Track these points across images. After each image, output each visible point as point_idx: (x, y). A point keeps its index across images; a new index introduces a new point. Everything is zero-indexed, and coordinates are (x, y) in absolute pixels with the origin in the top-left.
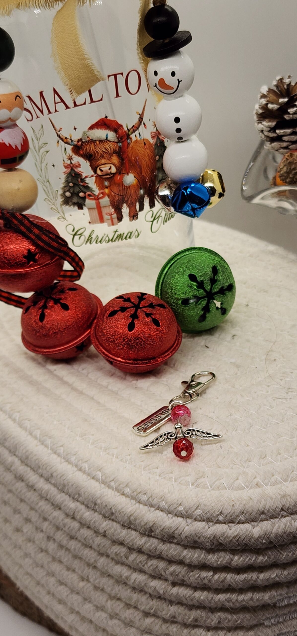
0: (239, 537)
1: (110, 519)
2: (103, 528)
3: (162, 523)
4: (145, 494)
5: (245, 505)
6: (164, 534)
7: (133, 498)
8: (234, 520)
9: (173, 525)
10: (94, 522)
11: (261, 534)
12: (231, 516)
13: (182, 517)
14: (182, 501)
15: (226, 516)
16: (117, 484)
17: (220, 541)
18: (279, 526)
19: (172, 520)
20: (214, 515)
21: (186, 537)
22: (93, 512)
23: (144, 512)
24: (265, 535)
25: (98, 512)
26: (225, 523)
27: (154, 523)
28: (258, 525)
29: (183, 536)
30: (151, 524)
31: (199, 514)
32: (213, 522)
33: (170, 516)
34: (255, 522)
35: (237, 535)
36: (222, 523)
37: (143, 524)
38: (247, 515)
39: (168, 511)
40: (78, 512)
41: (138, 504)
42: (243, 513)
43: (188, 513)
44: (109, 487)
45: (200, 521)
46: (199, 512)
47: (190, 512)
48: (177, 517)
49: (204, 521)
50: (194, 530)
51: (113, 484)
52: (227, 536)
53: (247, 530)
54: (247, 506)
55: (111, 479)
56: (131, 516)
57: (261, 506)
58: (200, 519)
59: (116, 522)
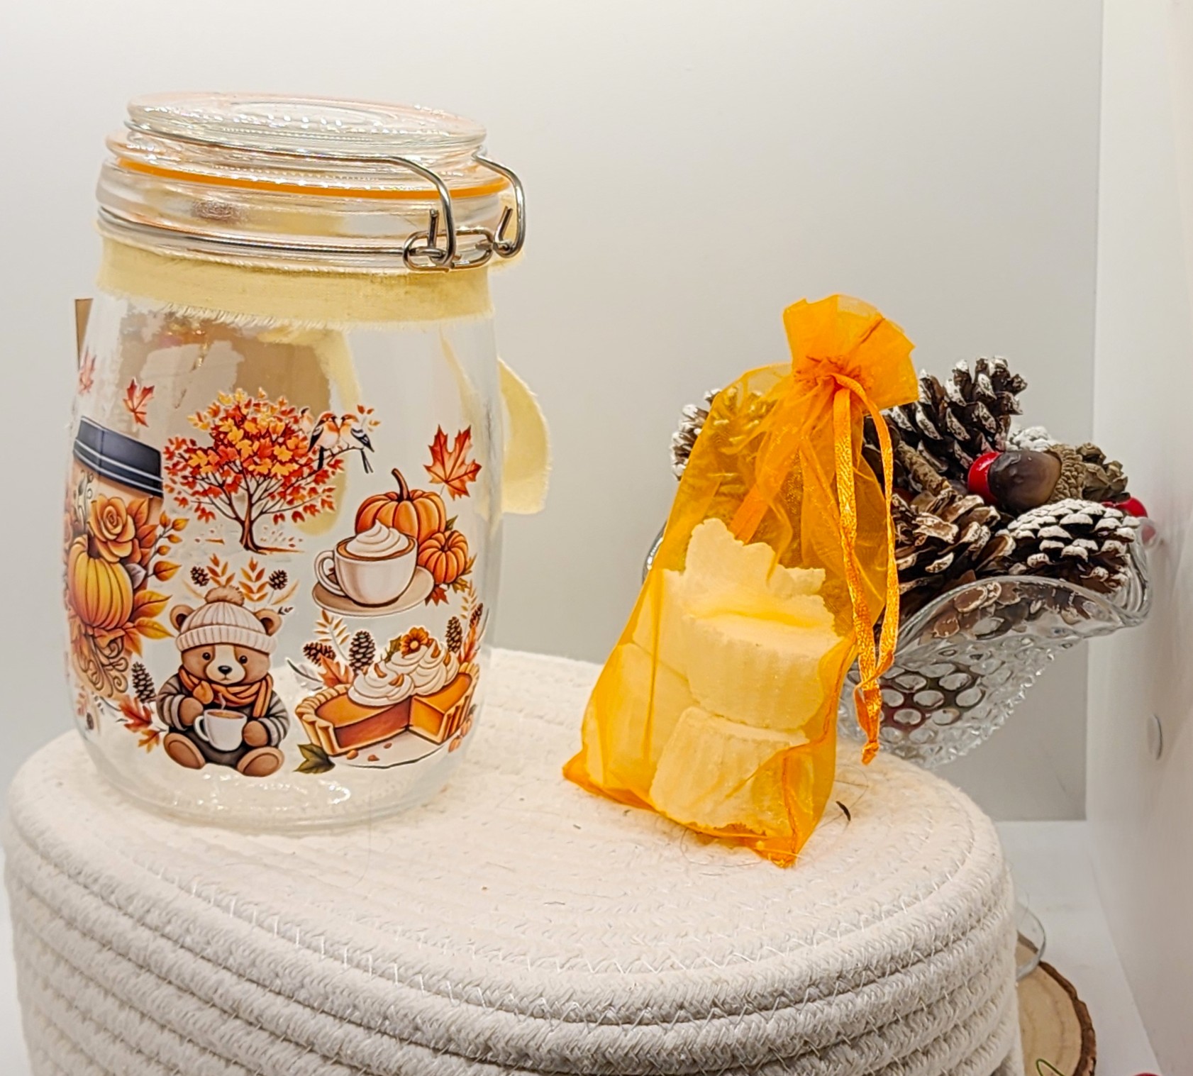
0: (641, 1048)
1: (411, 1043)
2: (397, 1061)
3: (506, 1030)
4: (478, 985)
5: (651, 991)
6: (509, 1049)
7: (457, 996)
8: (633, 1017)
9: (527, 1031)
10: (380, 1054)
11: (679, 1043)
12: (627, 1010)
13: (542, 1017)
14: (544, 990)
15: (620, 1009)
16: (427, 976)
17: (607, 1055)
18: (708, 1032)
19: (525, 1024)
20: (599, 1007)
21: (549, 1051)
22: (379, 1035)
23: (475, 1016)
24: (686, 1046)
25: (388, 1035)
26: (618, 1024)
27: (492, 1034)
28: (672, 1028)
29: (544, 1050)
30: (487, 1034)
31: (572, 1007)
32: (596, 1022)
33: (522, 1017)
34: (668, 1022)
35: (637, 1044)
36: (612, 1024)
37: (472, 1036)
38: (655, 1008)
39: (519, 1009)
40: (350, 1041)
41: (464, 1006)
42: (647, 1005)
43: (554, 1007)
44: (412, 985)
45: (574, 1021)
46: (573, 1004)
47: (557, 1005)
48: (535, 1018)
49: (581, 1021)
50: (564, 1037)
51: (419, 978)
52: (619, 1047)
53: (654, 1036)
54: (656, 994)
55: (417, 969)
56: (451, 1025)
57: (680, 993)
58: (574, 1017)
59: (421, 1045)
